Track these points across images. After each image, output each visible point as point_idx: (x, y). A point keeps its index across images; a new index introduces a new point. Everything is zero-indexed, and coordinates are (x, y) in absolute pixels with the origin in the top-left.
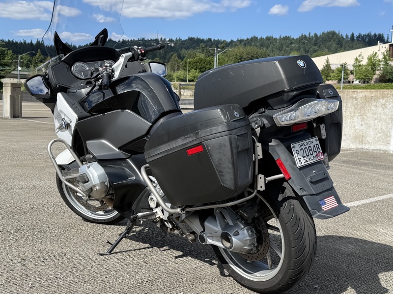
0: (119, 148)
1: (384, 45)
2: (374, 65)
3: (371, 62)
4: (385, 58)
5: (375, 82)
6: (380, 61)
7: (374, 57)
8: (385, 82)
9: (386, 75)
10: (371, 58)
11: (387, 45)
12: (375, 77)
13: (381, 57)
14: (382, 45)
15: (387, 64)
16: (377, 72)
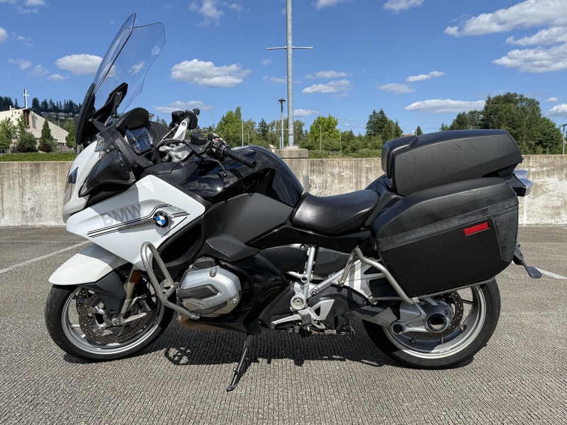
0: (246, 244)
1: (17, 111)
2: (9, 132)
3: (5, 128)
4: (20, 124)
5: (13, 151)
6: (14, 128)
7: (8, 124)
8: (25, 152)
9: (25, 143)
10: (4, 124)
11: (21, 111)
12: (11, 145)
13: (15, 123)
14: (15, 110)
15: (23, 132)
16: (14, 141)
